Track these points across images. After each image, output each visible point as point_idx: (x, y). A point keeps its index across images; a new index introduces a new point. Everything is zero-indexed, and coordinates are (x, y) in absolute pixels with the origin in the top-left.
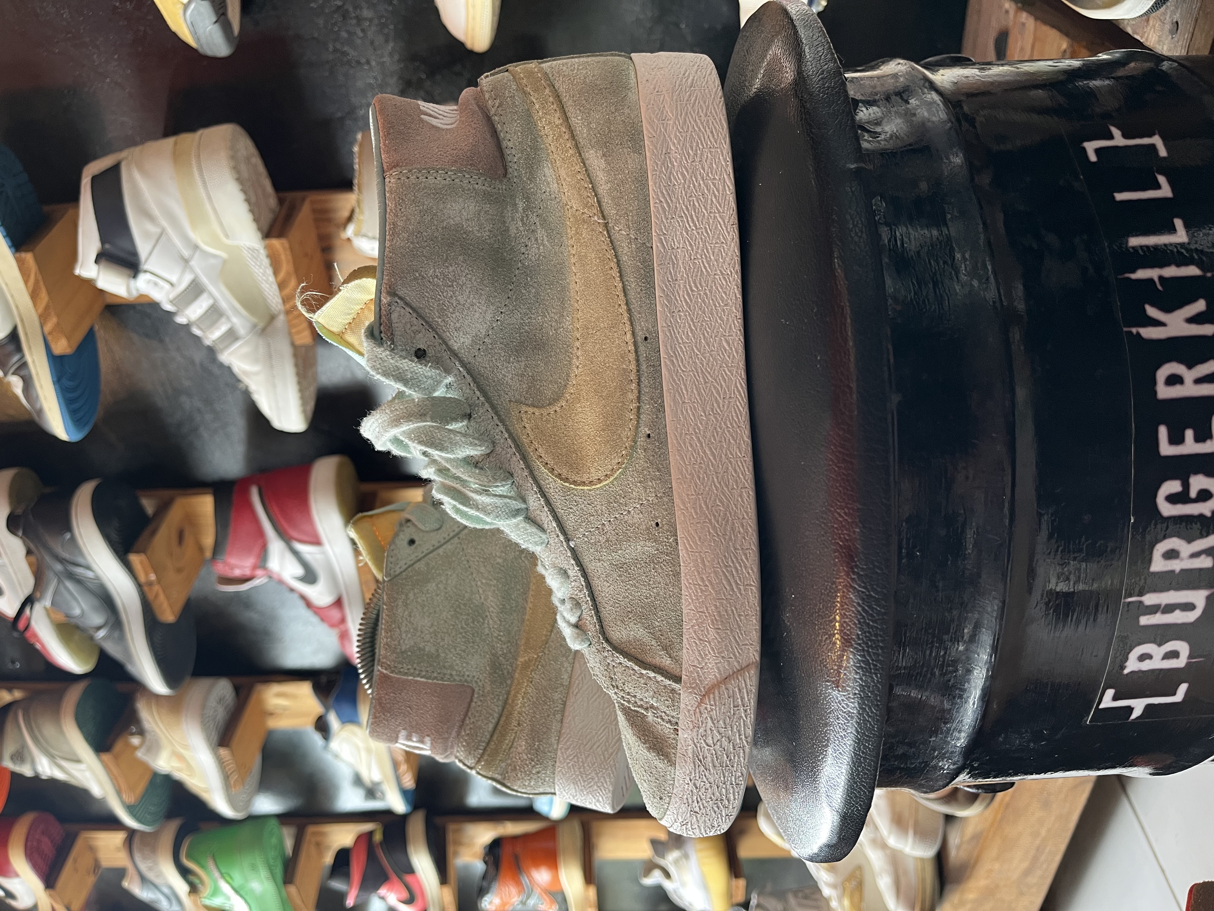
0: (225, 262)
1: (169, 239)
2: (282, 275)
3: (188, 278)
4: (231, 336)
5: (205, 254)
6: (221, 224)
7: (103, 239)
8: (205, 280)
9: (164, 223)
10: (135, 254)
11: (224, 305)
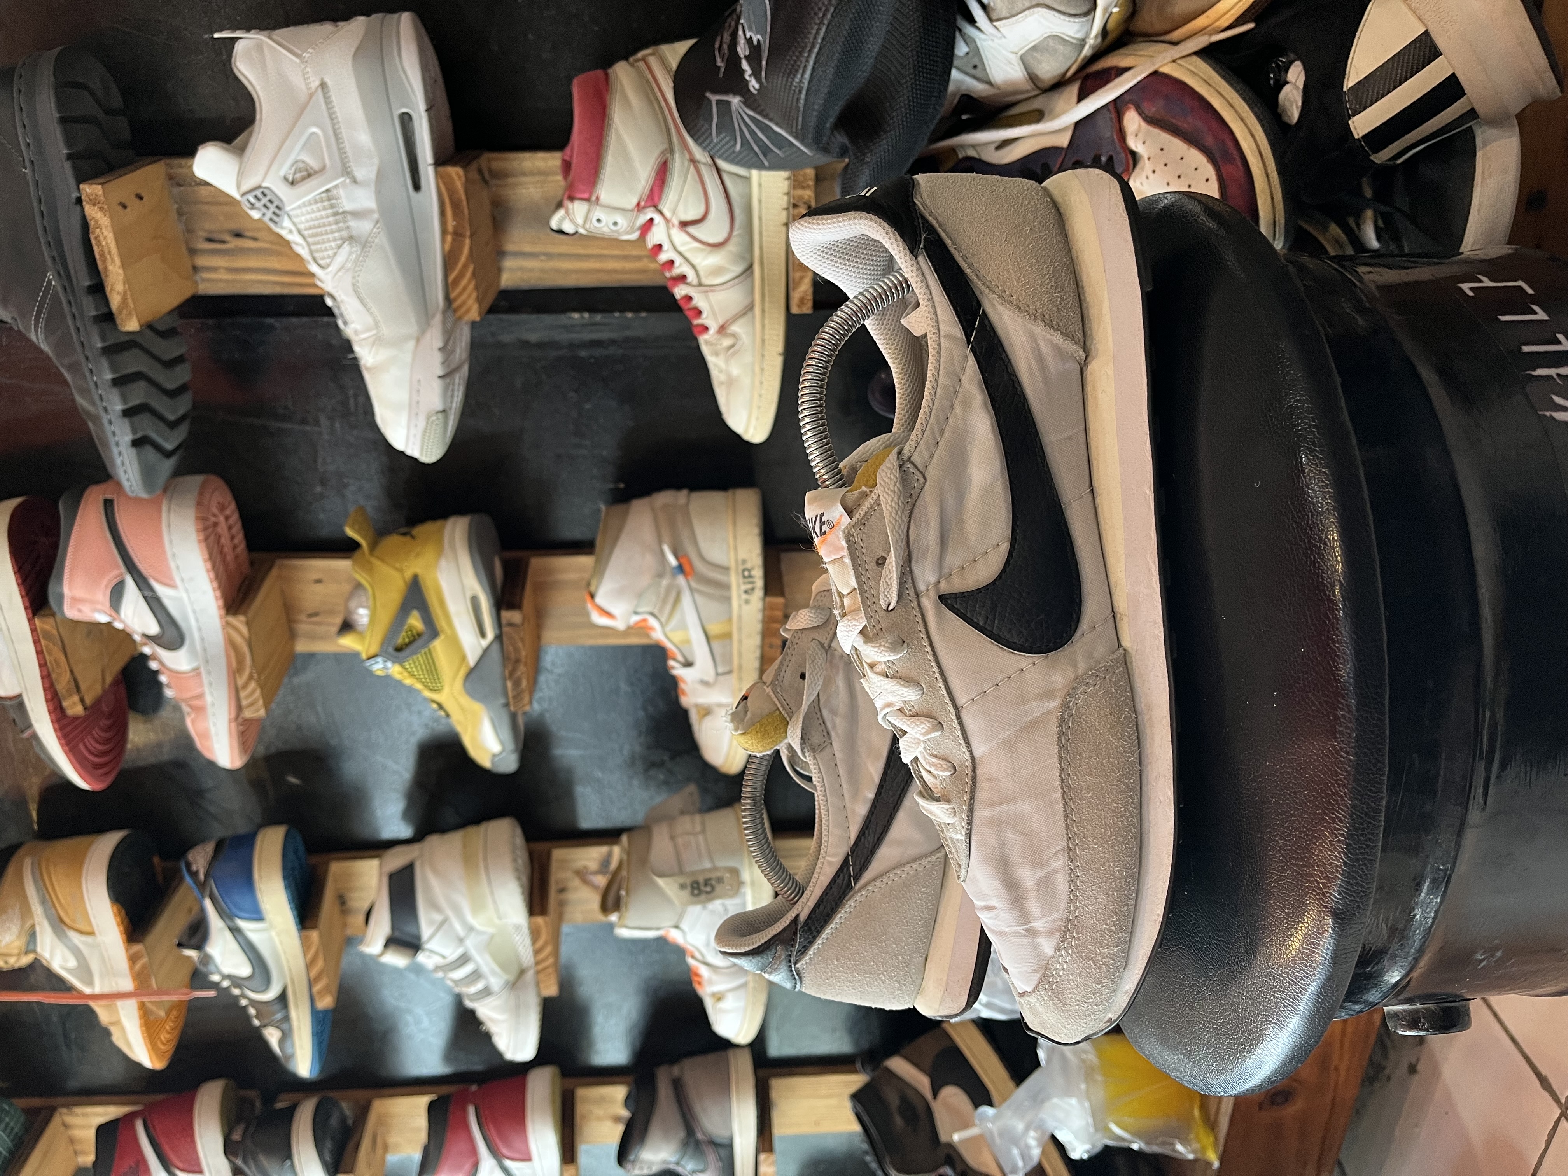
0: (492, 937)
1: (451, 925)
2: (540, 943)
3: (459, 951)
4: (486, 992)
5: (479, 933)
6: (497, 910)
7: (393, 928)
8: (473, 953)
9: (450, 913)
10: (418, 938)
11: (485, 969)
